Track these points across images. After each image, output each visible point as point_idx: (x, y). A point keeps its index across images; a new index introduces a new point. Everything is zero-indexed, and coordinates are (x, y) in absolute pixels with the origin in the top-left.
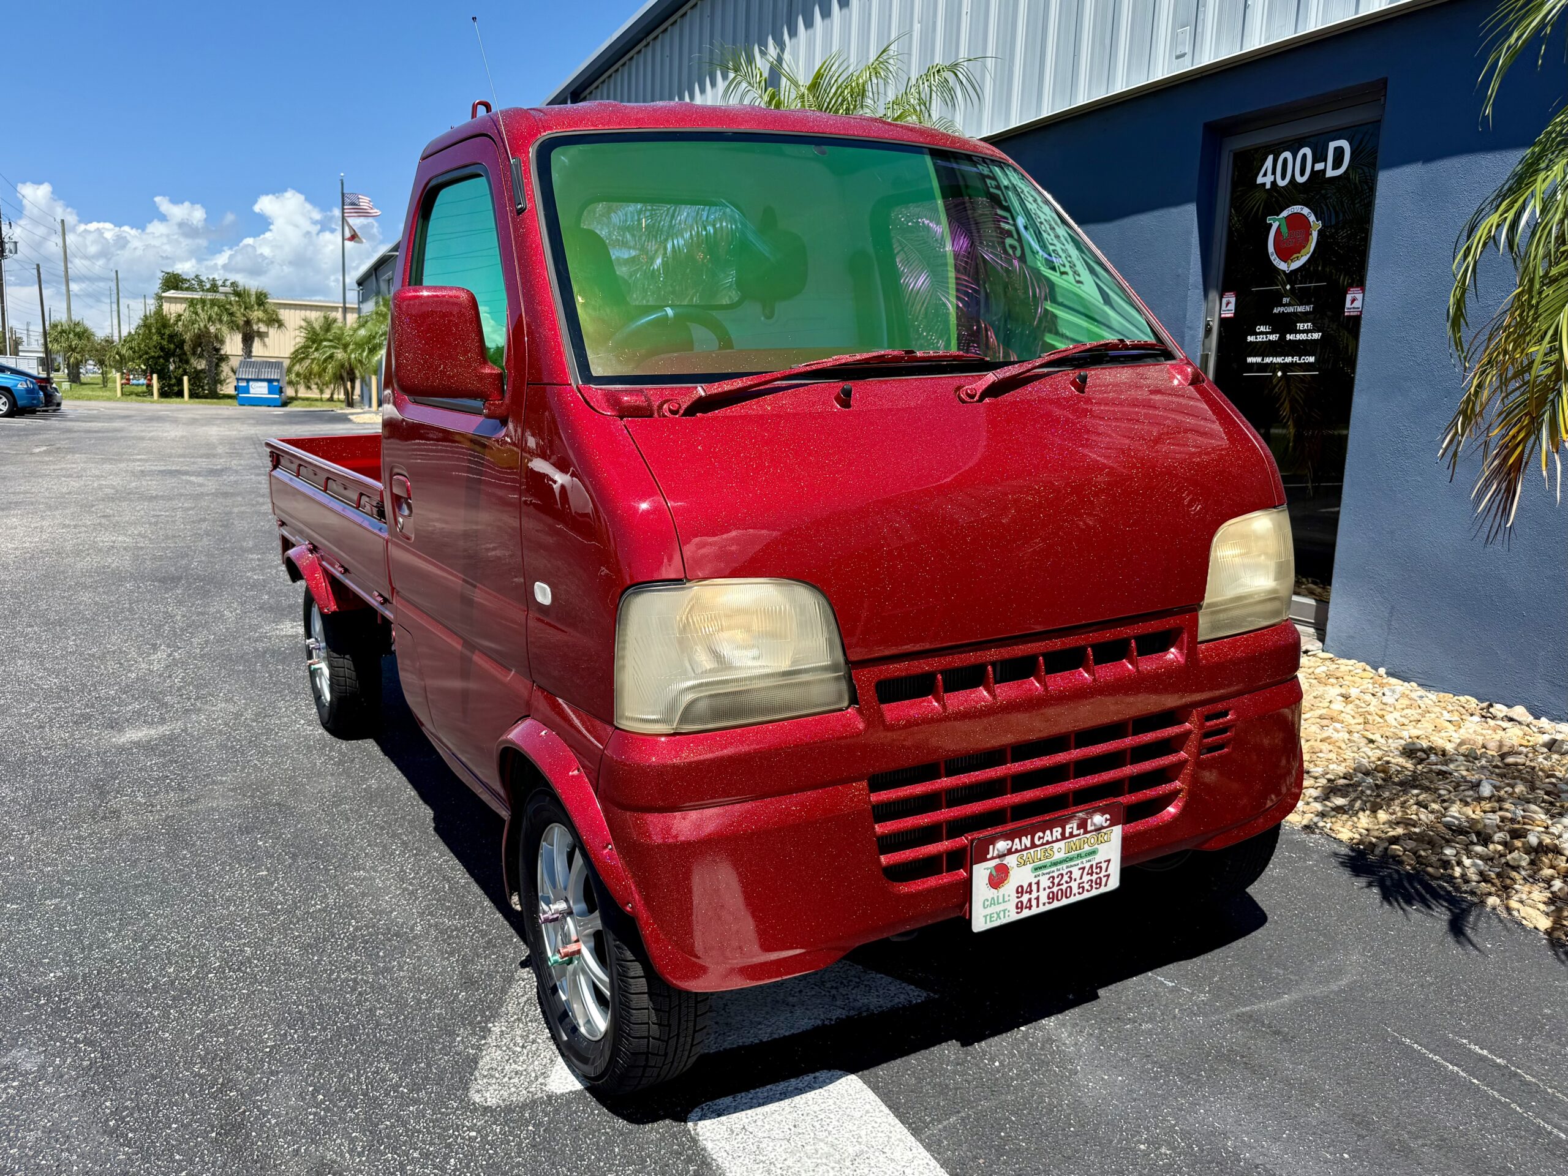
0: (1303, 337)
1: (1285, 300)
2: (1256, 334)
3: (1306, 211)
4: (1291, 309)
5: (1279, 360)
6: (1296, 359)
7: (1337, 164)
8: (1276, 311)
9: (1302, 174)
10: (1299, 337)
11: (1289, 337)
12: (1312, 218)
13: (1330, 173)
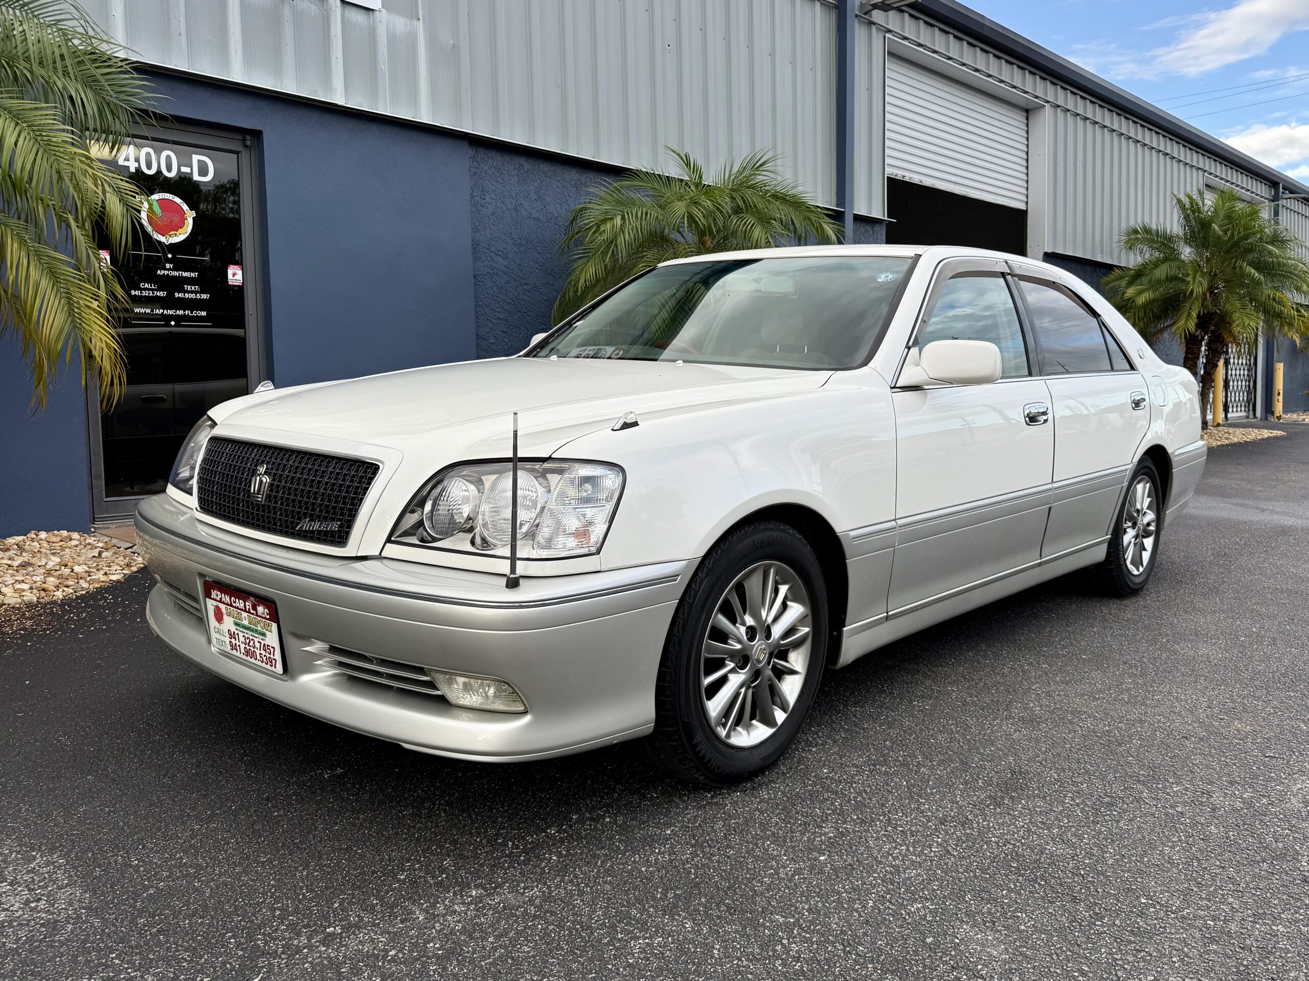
0: (192, 296)
1: (168, 266)
2: (141, 290)
3: (178, 200)
4: (176, 273)
5: (171, 312)
6: (187, 312)
7: (203, 171)
8: (159, 272)
9: (169, 169)
10: (187, 295)
11: (177, 295)
12: (185, 207)
13: (196, 177)
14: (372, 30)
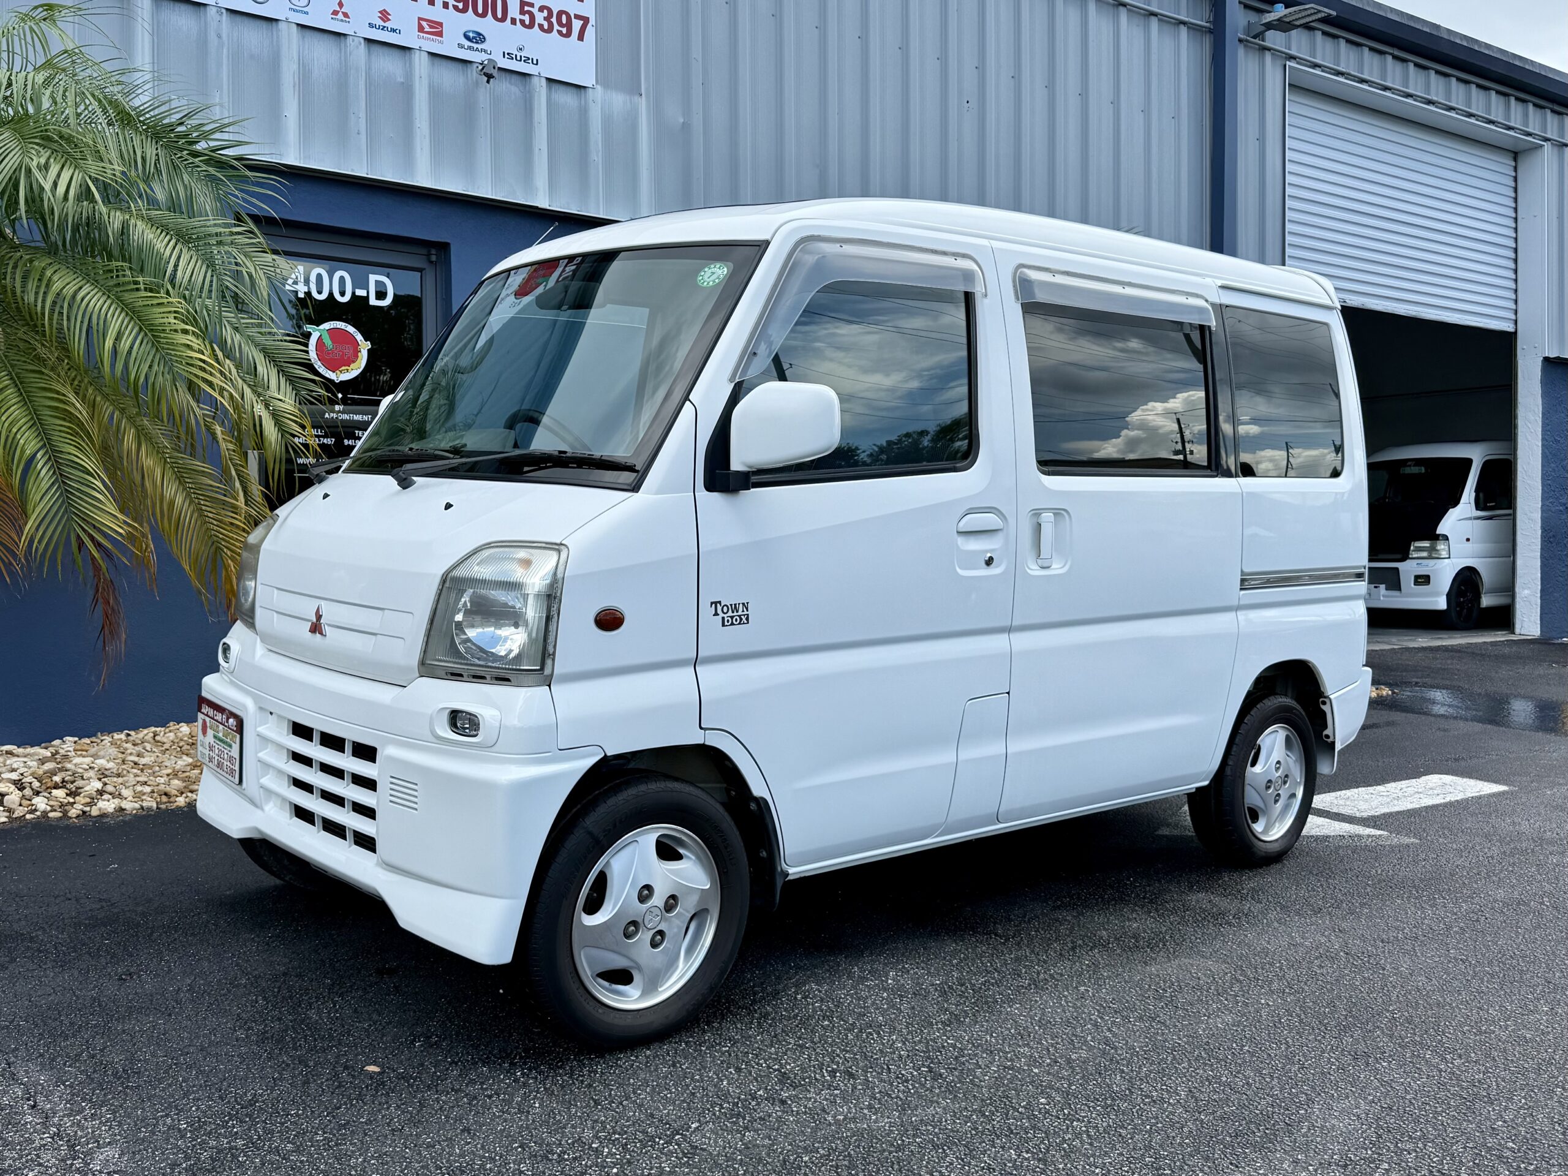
14: (583, 113)
